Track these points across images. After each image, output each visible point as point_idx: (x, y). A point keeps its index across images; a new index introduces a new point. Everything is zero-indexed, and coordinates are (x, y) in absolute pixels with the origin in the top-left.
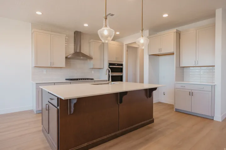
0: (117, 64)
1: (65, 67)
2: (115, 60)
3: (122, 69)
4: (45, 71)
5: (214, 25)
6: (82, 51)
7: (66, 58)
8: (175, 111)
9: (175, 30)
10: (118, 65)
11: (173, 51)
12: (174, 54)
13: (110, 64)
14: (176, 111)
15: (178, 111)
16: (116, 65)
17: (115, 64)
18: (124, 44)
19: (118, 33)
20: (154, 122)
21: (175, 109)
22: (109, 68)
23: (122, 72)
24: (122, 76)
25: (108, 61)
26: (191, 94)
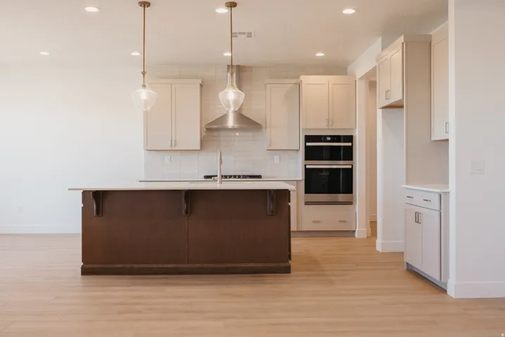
0: (332, 136)
1: (199, 148)
2: (324, 125)
3: (349, 150)
4: (167, 157)
10: (337, 138)
11: (401, 98)
13: (308, 138)
14: (407, 270)
16: (329, 139)
17: (326, 136)
18: (358, 77)
19: (320, 54)
20: (289, 272)
21: (405, 264)
22: (307, 148)
23: (352, 160)
24: (352, 169)
25: (304, 130)
26: (417, 219)
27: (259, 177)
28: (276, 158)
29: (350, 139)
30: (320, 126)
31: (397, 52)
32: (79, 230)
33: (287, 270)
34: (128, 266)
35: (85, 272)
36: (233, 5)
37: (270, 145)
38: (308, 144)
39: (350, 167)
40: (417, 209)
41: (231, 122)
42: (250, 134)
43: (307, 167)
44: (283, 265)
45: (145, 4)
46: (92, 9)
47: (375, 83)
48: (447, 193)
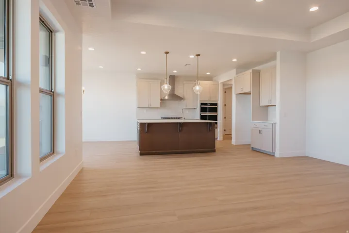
1: (159, 107)
3: (216, 108)
4: (145, 111)
5: (275, 67)
6: (176, 93)
7: (161, 100)
8: (251, 149)
9: (251, 71)
10: (212, 104)
11: (250, 91)
12: (251, 94)
13: (202, 104)
15: (254, 150)
16: (209, 104)
18: (220, 82)
19: (208, 73)
22: (201, 108)
23: (217, 112)
24: (217, 115)
25: (200, 101)
26: (260, 132)
28: (187, 111)
29: (216, 104)
30: (206, 100)
31: (248, 75)
33: (214, 151)
35: (141, 154)
36: (198, 55)
37: (187, 106)
38: (202, 106)
40: (260, 129)
41: (166, 97)
43: (201, 114)
44: (213, 149)
45: (167, 53)
46: (143, 53)
47: (232, 84)
48: (275, 123)
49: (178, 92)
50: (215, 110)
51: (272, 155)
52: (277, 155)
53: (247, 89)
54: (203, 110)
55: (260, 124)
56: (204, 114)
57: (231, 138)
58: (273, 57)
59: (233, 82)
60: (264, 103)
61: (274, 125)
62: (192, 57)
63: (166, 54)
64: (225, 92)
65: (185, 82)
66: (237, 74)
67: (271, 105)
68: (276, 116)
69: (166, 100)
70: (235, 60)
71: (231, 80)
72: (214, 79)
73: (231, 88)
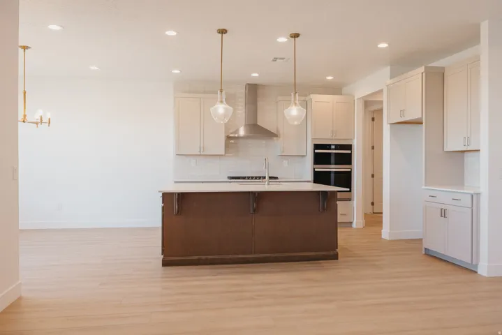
0: (336, 145)
1: (223, 153)
2: (329, 135)
3: (350, 155)
7: (228, 138)
8: (423, 252)
9: (422, 69)
10: (340, 147)
11: (420, 116)
12: (422, 123)
13: (317, 146)
14: (426, 254)
15: (430, 255)
16: (333, 147)
17: (330, 145)
18: (356, 98)
19: (330, 78)
20: (337, 259)
21: (423, 250)
22: (315, 154)
23: (351, 164)
24: (351, 172)
25: (313, 139)
26: (443, 213)
27: (276, 178)
28: (285, 163)
29: (349, 147)
30: (327, 137)
31: (415, 79)
32: (160, 225)
33: (335, 257)
34: (204, 257)
35: (165, 263)
36: (296, 36)
37: (283, 152)
38: (316, 151)
39: (350, 170)
40: (444, 207)
41: (242, 132)
42: (264, 142)
43: (316, 170)
44: (332, 253)
45: (223, 32)
46: (171, 33)
47: (381, 102)
48: (478, 194)
49: (265, 121)
50: (347, 159)
51: (471, 270)
52: (483, 270)
53: (415, 113)
54: (319, 159)
55: (444, 194)
56: (322, 168)
57: (380, 223)
58: (472, 38)
59: (384, 98)
60: (453, 144)
61: (475, 197)
62: (282, 40)
63: (220, 35)
64: (373, 119)
65: (280, 98)
66: (392, 77)
67: (469, 149)
68: (480, 176)
69: (238, 138)
70: (383, 45)
71: (381, 91)
72: (345, 90)
73: (381, 111)
